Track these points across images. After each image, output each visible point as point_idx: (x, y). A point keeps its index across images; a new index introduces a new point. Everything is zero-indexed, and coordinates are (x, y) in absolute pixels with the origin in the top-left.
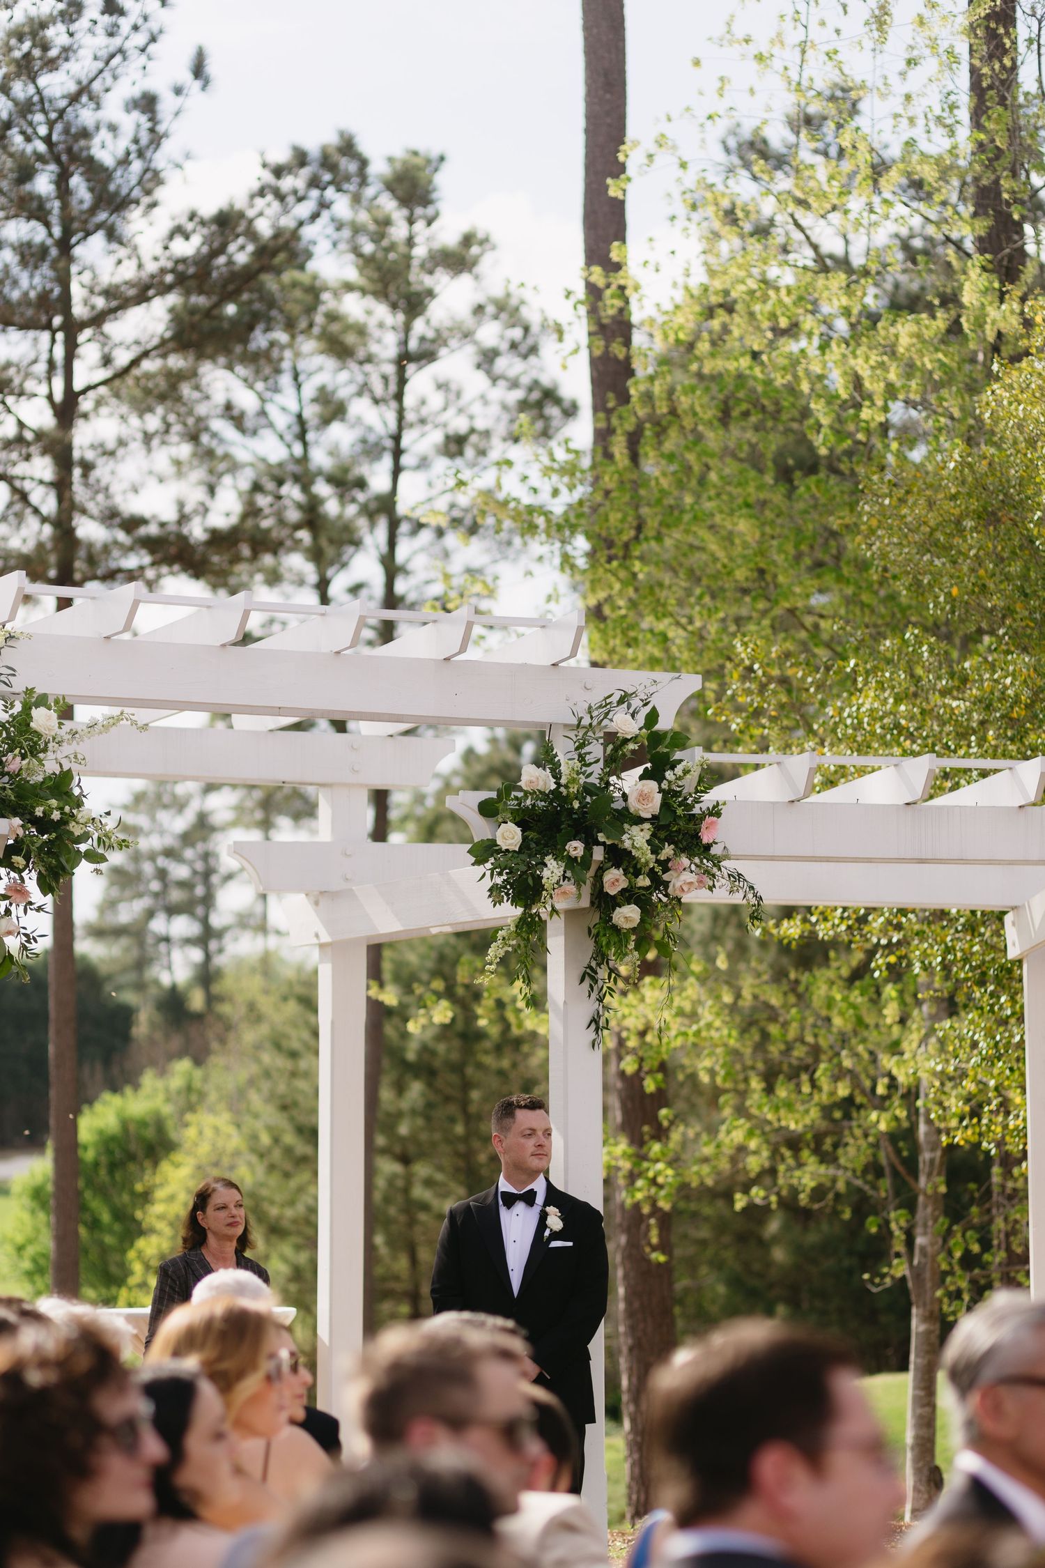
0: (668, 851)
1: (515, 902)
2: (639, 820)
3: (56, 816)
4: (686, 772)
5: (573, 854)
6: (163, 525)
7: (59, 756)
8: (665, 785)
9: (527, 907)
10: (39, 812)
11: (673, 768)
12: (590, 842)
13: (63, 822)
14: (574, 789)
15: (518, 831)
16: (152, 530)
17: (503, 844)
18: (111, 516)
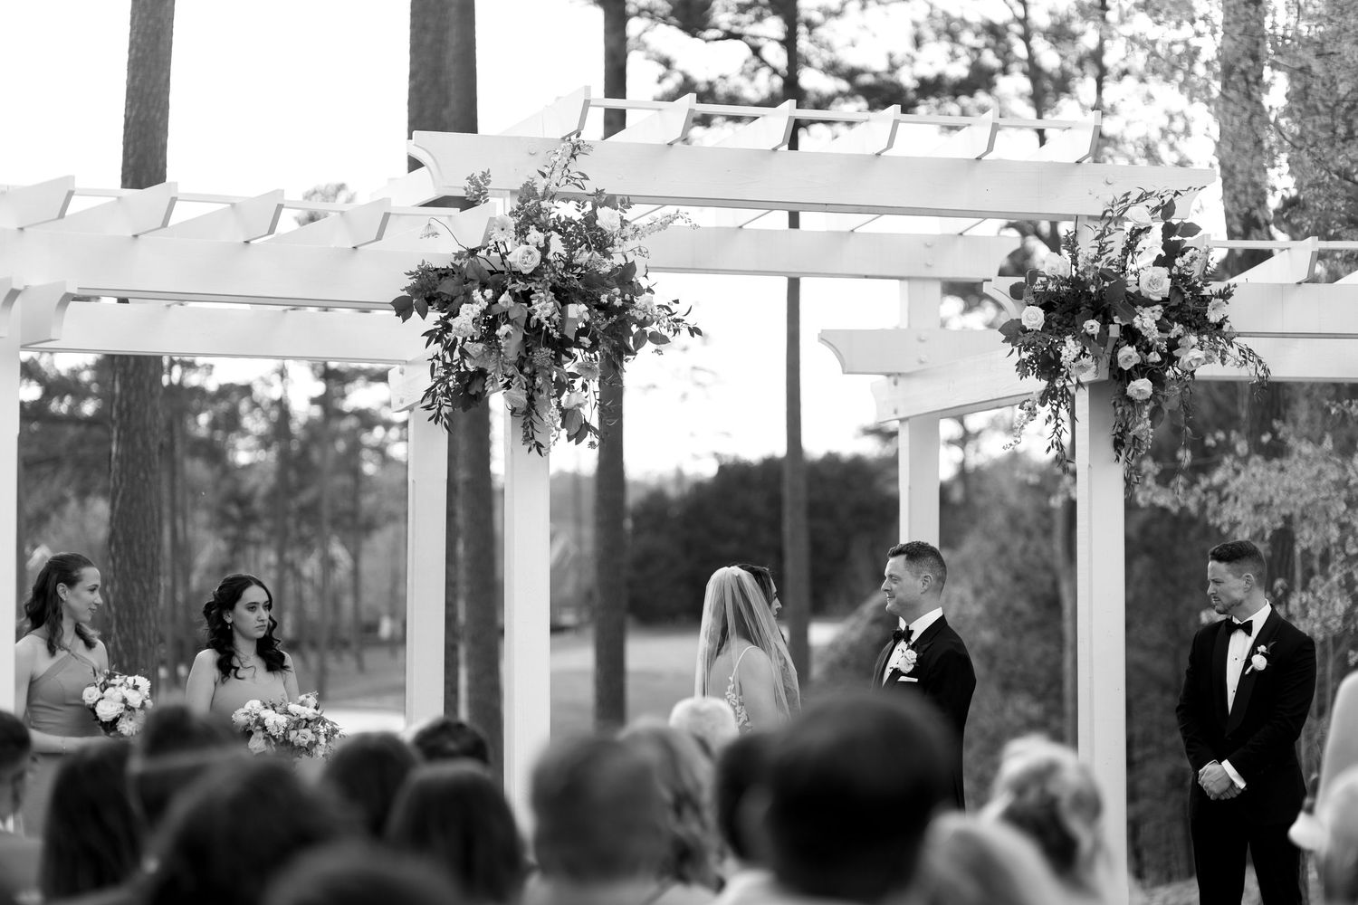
0: (1177, 329)
1: (1039, 376)
2: (1149, 303)
3: (618, 302)
4: (1193, 259)
5: (1090, 331)
6: (876, 74)
7: (625, 249)
8: (1175, 271)
9: (1051, 381)
10: (604, 299)
11: (1183, 254)
12: (1106, 321)
13: (624, 308)
14: (1090, 276)
15: (1041, 312)
16: (866, 79)
17: (1028, 324)
18: (832, 69)
